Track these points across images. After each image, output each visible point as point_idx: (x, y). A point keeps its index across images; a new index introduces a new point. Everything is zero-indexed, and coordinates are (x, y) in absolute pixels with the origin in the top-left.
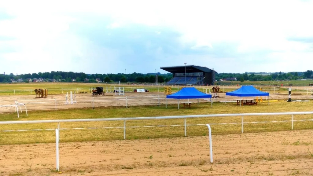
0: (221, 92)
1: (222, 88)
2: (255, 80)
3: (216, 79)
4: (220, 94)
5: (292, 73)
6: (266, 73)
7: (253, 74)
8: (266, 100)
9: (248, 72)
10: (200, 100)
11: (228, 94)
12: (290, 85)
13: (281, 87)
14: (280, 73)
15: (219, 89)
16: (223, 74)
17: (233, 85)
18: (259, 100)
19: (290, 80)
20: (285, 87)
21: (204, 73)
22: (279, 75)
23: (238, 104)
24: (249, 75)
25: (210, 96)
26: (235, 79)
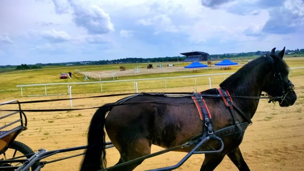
0: (212, 64)
1: (213, 62)
2: (229, 57)
3: (209, 58)
4: (211, 65)
5: (249, 53)
6: (235, 54)
7: (228, 54)
8: (236, 67)
9: (226, 53)
10: (202, 68)
11: (216, 65)
12: (249, 59)
13: (244, 60)
14: (243, 53)
15: (211, 62)
16: (212, 55)
17: (218, 60)
18: (233, 67)
19: (248, 56)
20: (246, 60)
21: (203, 55)
23: (221, 69)
24: (226, 55)
25: (207, 66)
26: (219, 57)
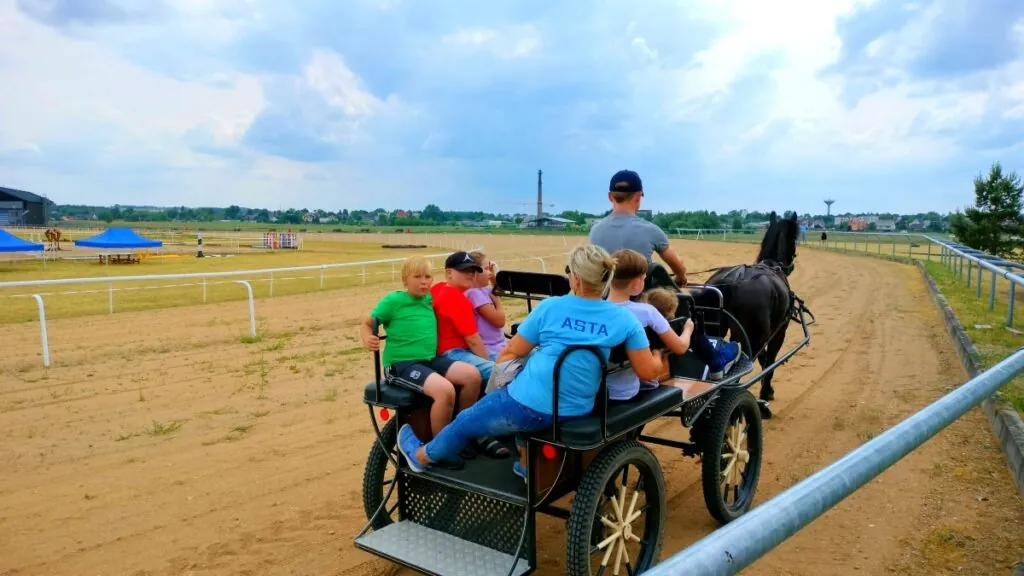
0: (65, 240)
1: (65, 233)
2: (135, 219)
3: (53, 216)
4: (62, 245)
5: (204, 210)
6: (156, 208)
7: (130, 209)
8: (155, 254)
9: (121, 204)
10: (18, 255)
11: (78, 243)
12: (201, 230)
13: (185, 233)
14: (183, 208)
15: (59, 234)
16: (68, 206)
17: (91, 228)
18: (144, 255)
19: (201, 221)
20: (192, 233)
21: (26, 203)
22: (180, 211)
23: (101, 261)
24: (122, 210)
25: (41, 248)
26: (95, 216)
